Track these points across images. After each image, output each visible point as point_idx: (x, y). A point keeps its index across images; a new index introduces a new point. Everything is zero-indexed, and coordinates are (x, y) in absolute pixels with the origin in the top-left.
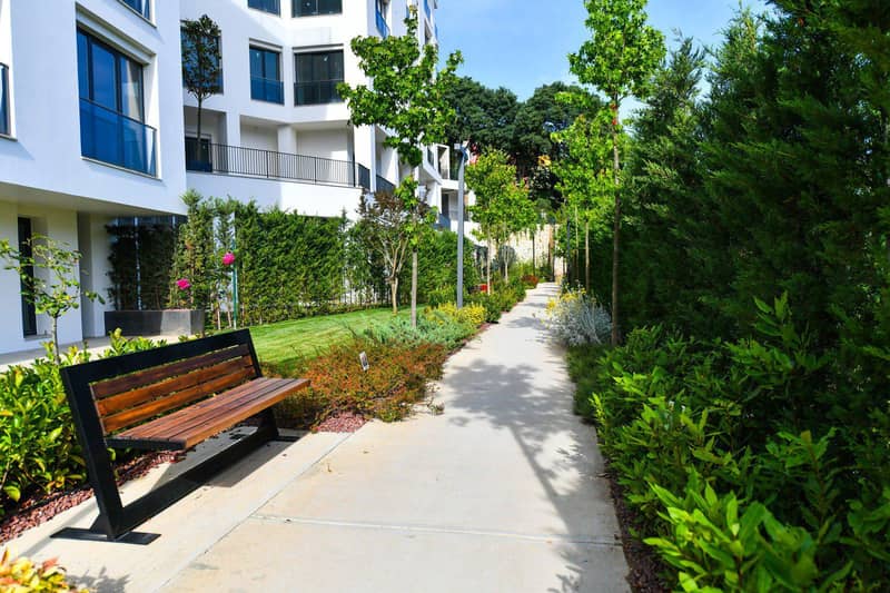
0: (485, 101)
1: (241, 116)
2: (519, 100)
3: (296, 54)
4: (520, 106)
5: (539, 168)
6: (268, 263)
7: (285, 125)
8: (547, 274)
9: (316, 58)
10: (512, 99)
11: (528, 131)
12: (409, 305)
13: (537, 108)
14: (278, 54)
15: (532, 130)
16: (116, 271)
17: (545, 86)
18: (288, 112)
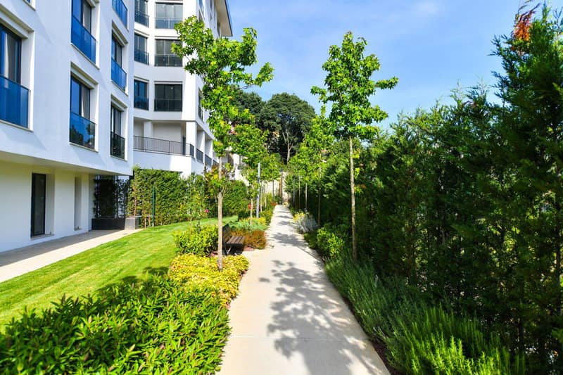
0: (243, 99)
1: (134, 118)
2: (263, 100)
3: (156, 85)
4: (264, 104)
5: (273, 139)
6: (166, 197)
7: (149, 120)
8: (279, 199)
9: (166, 87)
10: (259, 100)
11: (269, 119)
12: (217, 216)
13: (273, 106)
14: (146, 83)
15: (271, 119)
16: (97, 200)
17: (278, 95)
18: (151, 114)
